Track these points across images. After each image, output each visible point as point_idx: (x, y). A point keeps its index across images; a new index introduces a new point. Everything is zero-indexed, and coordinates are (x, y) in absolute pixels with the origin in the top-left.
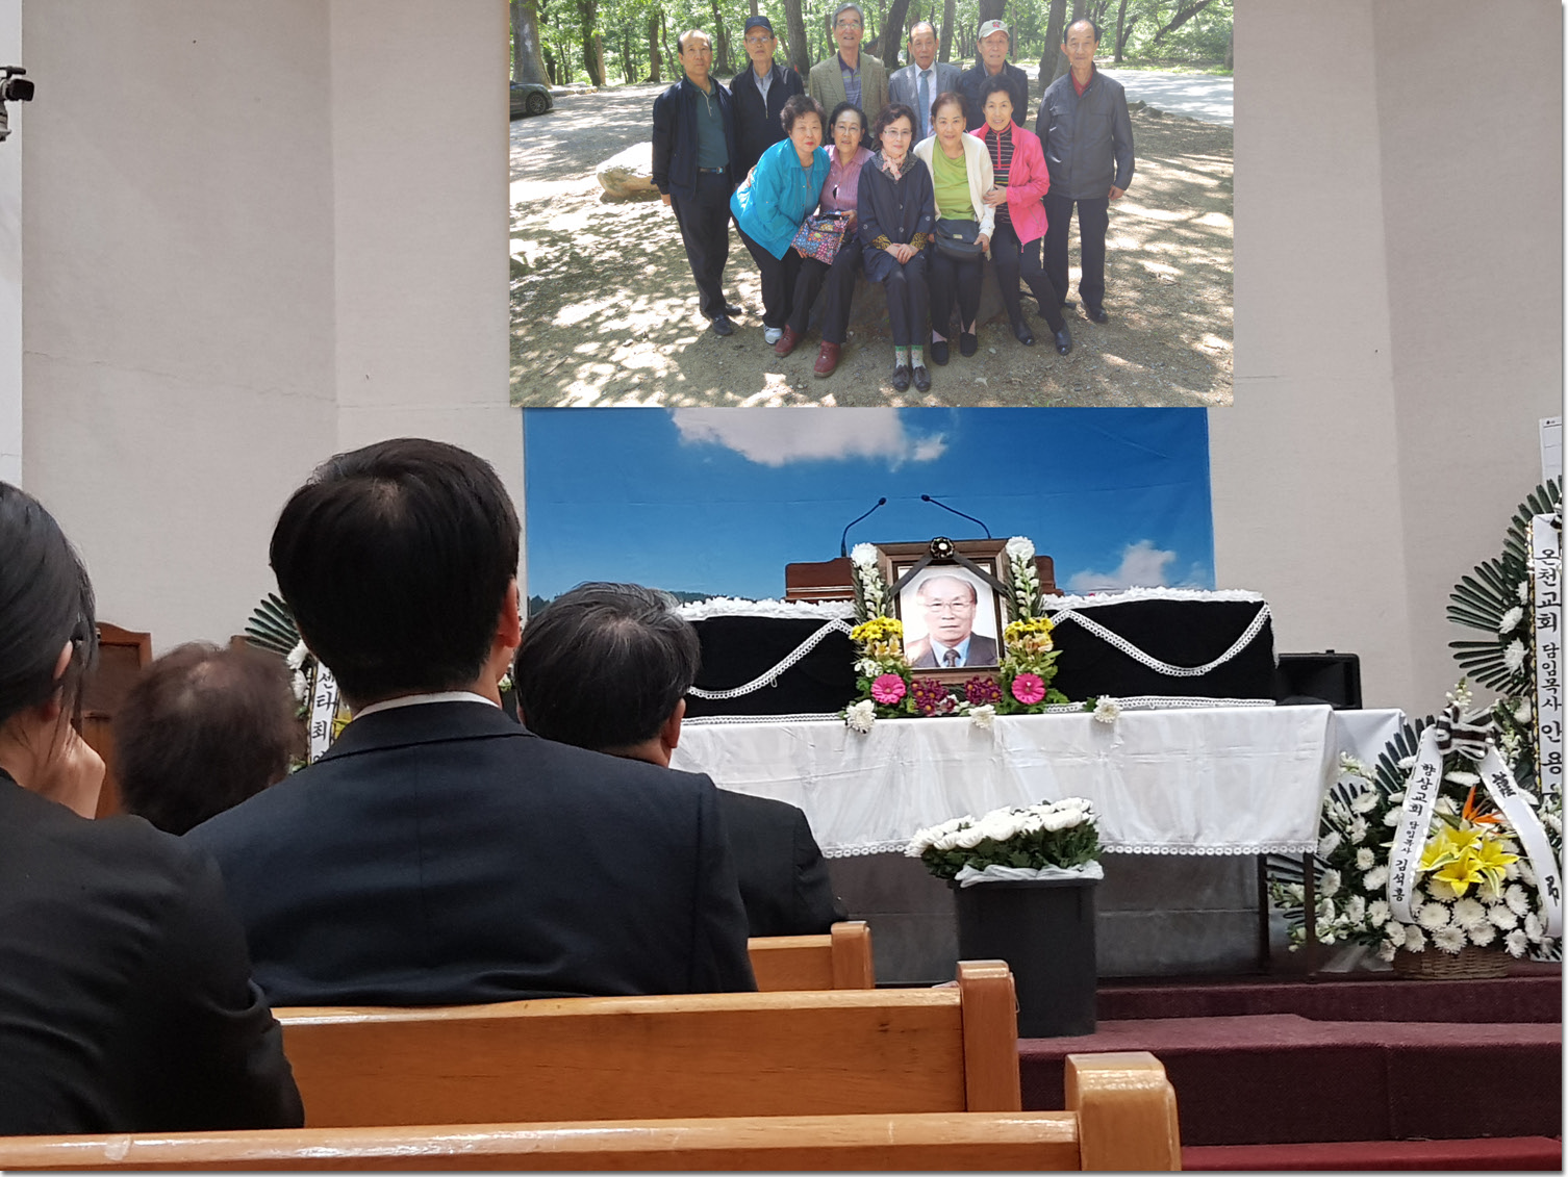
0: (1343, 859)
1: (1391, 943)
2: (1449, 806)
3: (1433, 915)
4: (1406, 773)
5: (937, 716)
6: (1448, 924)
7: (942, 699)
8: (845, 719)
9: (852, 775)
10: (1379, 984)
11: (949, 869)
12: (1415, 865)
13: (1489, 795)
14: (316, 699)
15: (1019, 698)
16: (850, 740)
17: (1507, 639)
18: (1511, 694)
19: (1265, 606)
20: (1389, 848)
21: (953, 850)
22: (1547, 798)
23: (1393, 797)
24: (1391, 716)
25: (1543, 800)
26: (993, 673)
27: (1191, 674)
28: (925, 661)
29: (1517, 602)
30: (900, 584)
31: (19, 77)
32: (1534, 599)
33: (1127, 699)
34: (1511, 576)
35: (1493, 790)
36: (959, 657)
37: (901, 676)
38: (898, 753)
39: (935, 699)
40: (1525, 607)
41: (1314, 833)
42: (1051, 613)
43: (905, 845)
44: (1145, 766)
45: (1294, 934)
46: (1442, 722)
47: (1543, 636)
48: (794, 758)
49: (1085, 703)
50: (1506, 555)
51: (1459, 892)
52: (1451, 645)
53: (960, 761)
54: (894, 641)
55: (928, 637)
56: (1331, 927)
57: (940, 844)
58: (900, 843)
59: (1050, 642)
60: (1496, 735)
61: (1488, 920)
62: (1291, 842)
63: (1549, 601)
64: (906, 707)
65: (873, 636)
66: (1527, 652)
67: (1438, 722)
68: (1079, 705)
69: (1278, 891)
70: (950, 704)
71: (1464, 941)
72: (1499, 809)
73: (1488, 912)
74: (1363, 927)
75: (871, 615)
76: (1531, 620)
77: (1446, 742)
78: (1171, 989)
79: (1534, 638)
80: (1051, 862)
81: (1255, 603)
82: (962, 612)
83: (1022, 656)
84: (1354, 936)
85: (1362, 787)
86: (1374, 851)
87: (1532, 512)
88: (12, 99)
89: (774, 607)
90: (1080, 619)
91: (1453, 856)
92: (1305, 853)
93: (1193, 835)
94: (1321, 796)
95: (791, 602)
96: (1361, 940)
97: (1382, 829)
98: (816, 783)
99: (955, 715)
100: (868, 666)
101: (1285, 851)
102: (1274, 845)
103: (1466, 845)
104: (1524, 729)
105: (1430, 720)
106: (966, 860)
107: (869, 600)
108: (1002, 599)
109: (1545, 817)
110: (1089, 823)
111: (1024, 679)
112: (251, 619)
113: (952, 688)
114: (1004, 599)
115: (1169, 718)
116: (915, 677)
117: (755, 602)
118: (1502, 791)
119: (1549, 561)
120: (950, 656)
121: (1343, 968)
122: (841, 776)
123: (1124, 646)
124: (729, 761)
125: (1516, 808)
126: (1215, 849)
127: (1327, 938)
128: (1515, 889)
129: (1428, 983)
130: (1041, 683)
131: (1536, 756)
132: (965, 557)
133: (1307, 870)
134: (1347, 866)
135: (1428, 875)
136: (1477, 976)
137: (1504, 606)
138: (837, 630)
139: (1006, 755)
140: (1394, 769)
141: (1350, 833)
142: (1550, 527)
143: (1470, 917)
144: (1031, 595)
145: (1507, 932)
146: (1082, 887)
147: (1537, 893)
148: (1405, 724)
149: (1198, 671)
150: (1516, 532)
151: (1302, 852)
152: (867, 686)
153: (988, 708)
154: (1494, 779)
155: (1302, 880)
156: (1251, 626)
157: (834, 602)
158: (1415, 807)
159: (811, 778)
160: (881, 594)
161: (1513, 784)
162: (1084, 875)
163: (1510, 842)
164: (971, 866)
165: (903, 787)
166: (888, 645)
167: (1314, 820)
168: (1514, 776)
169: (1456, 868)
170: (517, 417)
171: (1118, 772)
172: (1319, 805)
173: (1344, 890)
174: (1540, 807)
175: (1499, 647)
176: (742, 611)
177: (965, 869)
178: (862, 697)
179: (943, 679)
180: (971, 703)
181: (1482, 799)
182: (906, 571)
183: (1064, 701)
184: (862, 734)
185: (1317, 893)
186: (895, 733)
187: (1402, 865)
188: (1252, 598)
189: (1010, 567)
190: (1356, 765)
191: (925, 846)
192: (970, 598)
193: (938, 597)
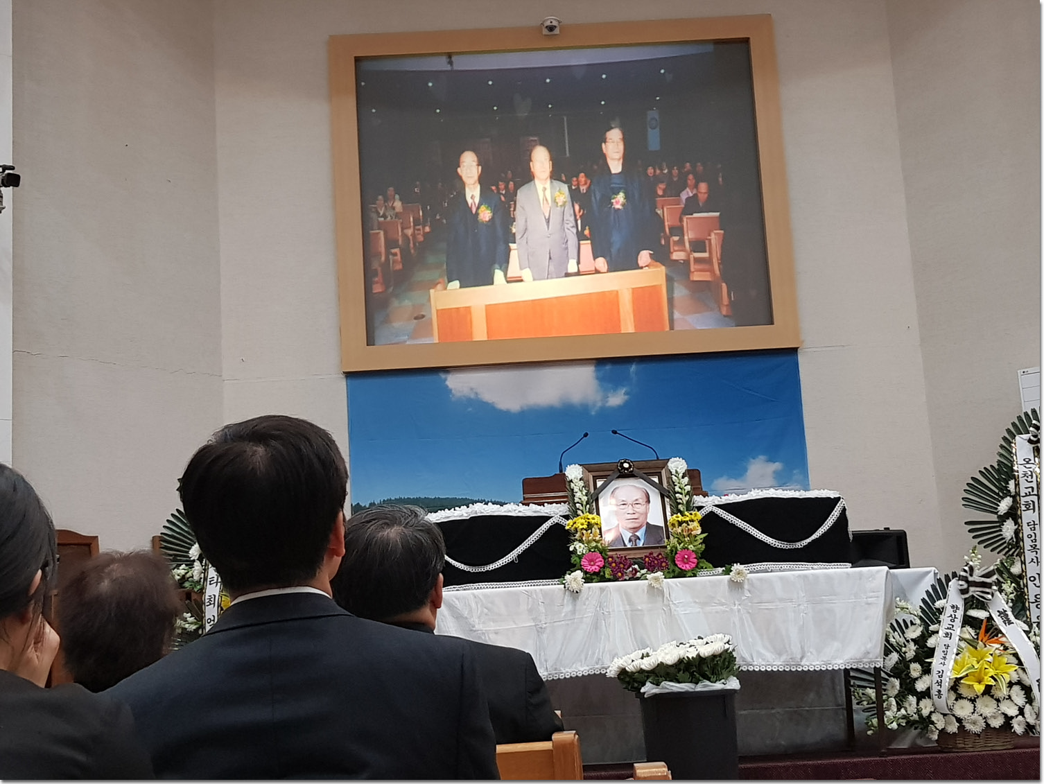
1: (936, 727)
2: (970, 633)
3: (962, 708)
4: (940, 611)
5: (625, 580)
6: (972, 713)
7: (628, 568)
8: (564, 584)
9: (569, 622)
10: (928, 756)
11: (636, 685)
12: (949, 674)
13: (996, 625)
14: (209, 580)
15: (680, 566)
16: (567, 597)
17: (1003, 519)
18: (1007, 555)
19: (841, 500)
20: (931, 662)
21: (638, 672)
22: (1035, 625)
23: (932, 628)
24: (929, 572)
25: (1032, 627)
27: (794, 547)
28: (616, 543)
29: (1008, 494)
30: (598, 491)
31: (11, 172)
32: (1019, 491)
33: (751, 565)
34: (1004, 477)
35: (998, 621)
36: (639, 539)
37: (601, 553)
38: (600, 607)
39: (625, 569)
40: (1014, 497)
41: (880, 653)
42: (700, 508)
43: (606, 669)
44: (766, 611)
45: (870, 723)
46: (963, 576)
47: (1027, 516)
48: (530, 611)
49: (724, 568)
50: (999, 461)
51: (979, 692)
52: (966, 523)
53: (642, 610)
54: (595, 530)
55: (618, 526)
56: (894, 717)
57: (630, 668)
58: (603, 668)
59: (700, 528)
60: (999, 583)
61: (999, 710)
62: (865, 660)
63: (1029, 492)
64: (604, 573)
65: (581, 527)
66: (1016, 527)
67: (960, 576)
68: (720, 570)
69: (858, 694)
70: (634, 572)
71: (984, 725)
72: (1003, 634)
73: (999, 704)
74: (916, 717)
75: (579, 512)
76: (1018, 505)
77: (965, 589)
78: (788, 763)
79: (1021, 517)
80: (705, 679)
81: (835, 498)
82: (640, 509)
83: (681, 538)
84: (911, 724)
85: (911, 621)
86: (921, 665)
87: (1015, 434)
88: (6, 186)
89: (515, 509)
90: (719, 512)
91: (973, 666)
92: (875, 667)
93: (799, 657)
94: (883, 629)
95: (526, 504)
96: (915, 726)
97: (926, 649)
98: (544, 628)
99: (638, 579)
100: (579, 548)
101: (862, 666)
102: (854, 662)
103: (981, 660)
104: (1017, 579)
105: (955, 575)
106: (648, 679)
107: (578, 503)
108: (667, 500)
109: (1033, 638)
110: (729, 651)
111: (683, 553)
112: (164, 527)
113: (636, 561)
114: (668, 500)
115: (781, 578)
116: (609, 553)
117: (502, 504)
118: (1004, 622)
119: (1027, 466)
120: (633, 539)
121: (904, 745)
122: (563, 622)
123: (749, 529)
125: (1014, 633)
126: (814, 666)
127: (892, 725)
128: (1016, 688)
129: (961, 754)
130: (695, 556)
131: (1026, 597)
132: (641, 472)
133: (876, 677)
134: (903, 676)
135: (958, 680)
136: (994, 748)
137: (1000, 496)
138: (557, 523)
139: (672, 606)
140: (932, 609)
141: (905, 653)
142: (1028, 443)
143: (987, 708)
144: (685, 496)
145: (1012, 718)
146: (726, 695)
147: (1032, 690)
148: (938, 577)
149: (799, 545)
150: (1004, 447)
151: (873, 666)
152: (578, 561)
153: (659, 574)
154: (998, 614)
155: (874, 686)
156: (832, 514)
157: (554, 504)
158: (947, 634)
159: (542, 624)
160: (586, 498)
161: (1011, 617)
162: (728, 687)
163: (1011, 656)
164: (651, 682)
165: (604, 629)
166: (591, 533)
167: (880, 642)
168: (1012, 611)
169: (976, 675)
170: (343, 384)
171: (748, 615)
172: (883, 634)
173: (903, 692)
174: (1030, 632)
175: (998, 524)
176: (493, 512)
177: (647, 685)
178: (575, 569)
179: (629, 554)
180: (649, 570)
181: (991, 628)
182: (602, 482)
183: (710, 567)
184: (576, 594)
185: (884, 695)
186: (598, 592)
187: (940, 674)
188: (833, 495)
189: (671, 478)
190: (906, 607)
191: (619, 670)
192: (645, 500)
193: (624, 499)
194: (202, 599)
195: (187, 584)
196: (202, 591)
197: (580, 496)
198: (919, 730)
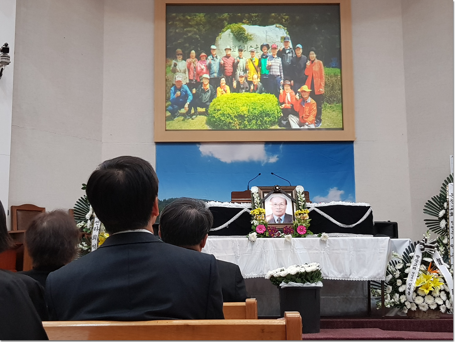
0: (393, 283)
1: (407, 307)
2: (424, 268)
3: (419, 300)
4: (411, 258)
5: (275, 237)
6: (423, 302)
7: (276, 232)
8: (248, 238)
9: (250, 254)
10: (403, 320)
11: (277, 283)
12: (414, 285)
13: (435, 265)
14: (94, 228)
15: (299, 233)
16: (249, 243)
17: (441, 219)
18: (442, 235)
19: (371, 207)
20: (406, 280)
21: (279, 277)
22: (452, 266)
23: (407, 265)
24: (407, 241)
26: (292, 225)
27: (349, 227)
28: (272, 221)
29: (444, 208)
30: (265, 198)
32: (449, 207)
33: (330, 234)
34: (442, 201)
35: (436, 263)
36: (282, 220)
37: (265, 225)
38: (263, 248)
39: (274, 232)
40: (446, 210)
41: (384, 275)
42: (309, 208)
43: (265, 275)
44: (336, 254)
45: (378, 304)
46: (422, 243)
47: (451, 218)
48: (233, 249)
49: (318, 235)
50: (440, 195)
51: (426, 293)
52: (424, 220)
53: (281, 251)
54: (263, 215)
55: (273, 214)
56: (389, 302)
57: (275, 275)
58: (263, 275)
59: (308, 216)
60: (437, 247)
61: (435, 302)
62: (377, 277)
64: (266, 234)
65: (256, 213)
66: (446, 223)
67: (421, 243)
68: (316, 235)
69: (374, 291)
70: (279, 234)
71: (428, 308)
72: (438, 269)
73: (435, 299)
74: (398, 303)
75: (256, 207)
76: (448, 213)
77: (423, 249)
78: (342, 320)
79: (449, 219)
80: (308, 281)
81: (368, 207)
82: (283, 207)
83: (300, 220)
84: (396, 305)
85: (398, 261)
86: (401, 280)
87: (448, 182)
89: (228, 204)
90: (317, 210)
91: (425, 282)
92: (382, 280)
93: (349, 274)
94: (386, 264)
95: (233, 203)
96: (398, 307)
97: (404, 274)
99: (280, 237)
100: (255, 222)
101: (376, 280)
102: (373, 278)
103: (428, 279)
104: (445, 245)
105: (418, 242)
106: (283, 280)
107: (256, 203)
108: (294, 204)
110: (319, 270)
111: (300, 227)
112: (75, 204)
113: (280, 229)
114: (295, 204)
115: (343, 240)
116: (268, 226)
117: (222, 203)
118: (439, 263)
120: (279, 220)
121: (392, 315)
122: (246, 255)
123: (329, 218)
124: (214, 249)
125: (443, 269)
126: (355, 279)
127: (388, 306)
128: (443, 293)
129: (417, 320)
130: (305, 228)
131: (449, 253)
132: (284, 191)
133: (382, 285)
134: (394, 285)
135: (417, 288)
136: (431, 318)
137: (440, 209)
138: (246, 211)
139: (294, 249)
140: (408, 256)
141: (395, 275)
143: (429, 300)
144: (303, 202)
145: (440, 305)
146: (317, 289)
147: (449, 294)
148: (411, 243)
149: (351, 226)
150: (443, 188)
151: (381, 280)
152: (255, 228)
153: (290, 235)
154: (437, 260)
155: (381, 289)
156: (366, 213)
157: (245, 203)
158: (414, 268)
159: (238, 255)
160: (259, 201)
161: (442, 262)
162: (317, 285)
163: (441, 279)
164: (284, 282)
165: (265, 258)
166: (261, 216)
167: (384, 270)
168: (443, 259)
169: (426, 286)
170: (154, 147)
171: (328, 255)
172: (386, 266)
173: (393, 292)
174: (450, 269)
175: (438, 221)
176: (219, 205)
177: (282, 283)
178: (253, 231)
179: (277, 226)
180: (285, 234)
181: (433, 266)
182: (267, 195)
183: (312, 234)
184: (253, 242)
185: (385, 292)
186: (263, 242)
187: (410, 285)
188: (367, 205)
189: (297, 194)
190: (397, 255)
191: (271, 276)
192: (285, 203)
193: (276, 202)
194: (90, 237)
195: (84, 230)
196: (90, 233)
198: (399, 309)
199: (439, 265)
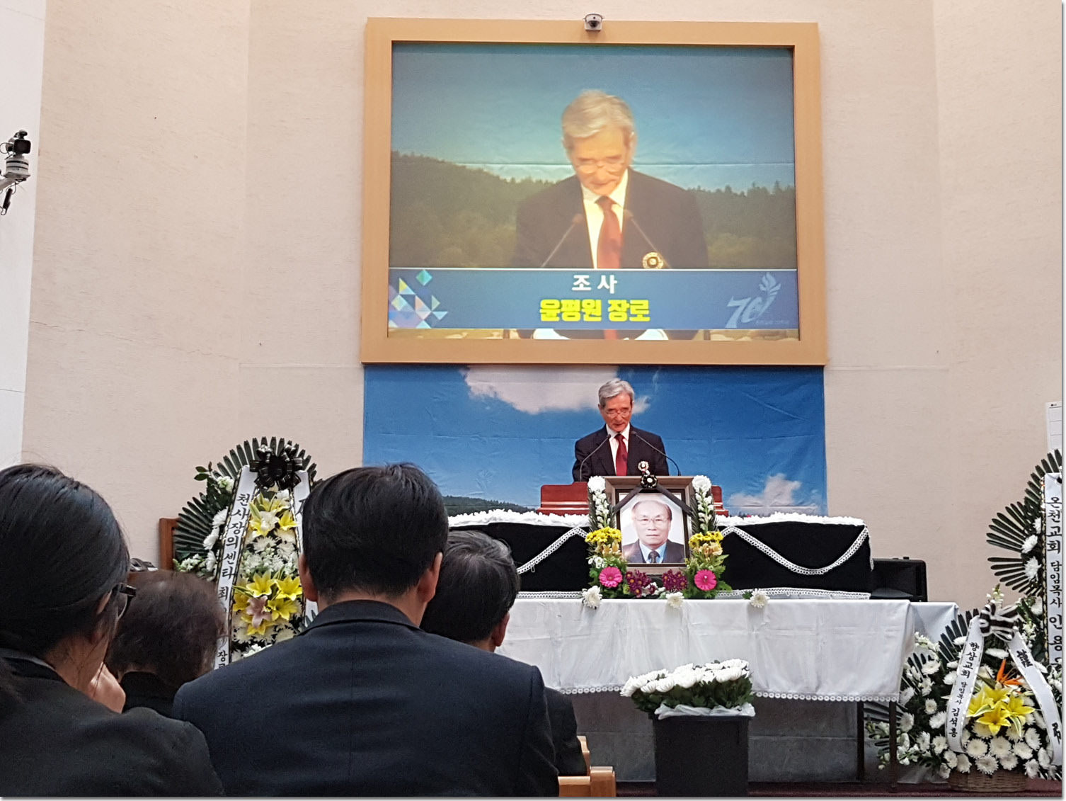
0: (916, 706)
1: (948, 766)
2: (988, 673)
3: (976, 748)
4: (960, 648)
5: (643, 598)
6: (986, 754)
7: (647, 585)
8: (582, 598)
9: (585, 637)
10: (938, 794)
11: (650, 706)
12: (964, 713)
13: (1015, 666)
14: (222, 571)
15: (699, 587)
16: (585, 613)
17: (1027, 557)
18: (1029, 594)
19: (865, 528)
20: (947, 700)
21: (653, 693)
23: (950, 664)
24: (949, 608)
25: (1051, 669)
27: (814, 573)
28: (635, 558)
29: (1033, 532)
30: (620, 505)
32: (1045, 530)
33: (771, 589)
34: (1030, 514)
35: (1018, 662)
36: (659, 557)
37: (620, 568)
38: (617, 623)
39: (642, 585)
40: (1039, 536)
41: (897, 687)
42: (722, 528)
43: (620, 687)
44: (784, 638)
45: (882, 757)
46: (984, 614)
47: (1051, 556)
48: (546, 624)
49: (744, 592)
50: (1026, 499)
51: (994, 732)
52: (989, 559)
53: (659, 630)
54: (616, 544)
55: (638, 543)
56: (906, 753)
57: (644, 689)
58: (617, 686)
59: (721, 549)
60: (1020, 624)
61: (1013, 752)
62: (881, 694)
63: (1055, 532)
64: (622, 589)
65: (601, 540)
66: (1040, 566)
67: (981, 614)
68: (739, 592)
69: (872, 727)
70: (652, 589)
71: (996, 766)
72: (1021, 675)
73: (1014, 747)
75: (600, 525)
76: (1043, 545)
77: (985, 628)
78: (797, 793)
79: (1045, 557)
80: (720, 704)
81: (859, 526)
82: (662, 526)
83: (701, 558)
84: (922, 760)
85: (929, 656)
86: (937, 702)
87: (1045, 471)
89: (534, 517)
90: (741, 533)
91: (990, 706)
92: (891, 702)
93: (814, 686)
94: (902, 661)
95: (545, 513)
96: (929, 762)
97: (942, 686)
98: (560, 643)
99: (655, 597)
100: (597, 561)
101: (877, 700)
102: (870, 695)
103: (999, 700)
104: (1038, 619)
105: (976, 612)
106: (663, 699)
107: (599, 515)
108: (689, 518)
109: (1052, 681)
110: (746, 677)
111: (701, 574)
113: (655, 578)
114: (690, 518)
115: (800, 606)
116: (628, 569)
117: (522, 513)
118: (1023, 663)
119: (1055, 505)
120: (653, 555)
121: (915, 781)
122: (578, 638)
123: (770, 552)
125: (1033, 674)
126: (830, 697)
127: (904, 760)
128: (1031, 731)
130: (714, 577)
131: (1046, 638)
132: (664, 488)
133: (891, 712)
134: (918, 711)
135: (973, 720)
136: (1005, 790)
137: (1024, 534)
138: (576, 535)
139: (689, 627)
140: (951, 645)
141: (921, 688)
142: (1056, 481)
143: (1001, 749)
144: (708, 515)
145: (1025, 761)
146: (740, 721)
147: (1047, 734)
148: (959, 614)
149: (820, 571)
150: (1033, 484)
151: (888, 701)
152: (595, 573)
153: (679, 594)
154: (1018, 654)
155: (888, 720)
156: (855, 542)
157: (575, 514)
158: (965, 673)
159: (558, 638)
160: (607, 511)
161: (1031, 658)
162: (743, 714)
163: (1028, 699)
164: (665, 705)
165: (620, 646)
166: (611, 547)
167: (896, 677)
168: (1032, 653)
169: (992, 715)
170: (360, 377)
171: (766, 642)
172: (900, 669)
173: (916, 728)
174: (1048, 675)
175: (1021, 563)
176: (513, 519)
177: (661, 707)
178: (592, 583)
179: (648, 571)
180: (667, 589)
181: (1010, 668)
182: (625, 496)
183: (729, 589)
184: (593, 609)
185: (898, 729)
186: (615, 609)
187: (956, 712)
188: (857, 522)
189: (695, 496)
190: (925, 642)
191: (635, 690)
192: (667, 516)
193: (646, 515)
197: (602, 509)
198: (930, 767)
199: (1023, 667)
